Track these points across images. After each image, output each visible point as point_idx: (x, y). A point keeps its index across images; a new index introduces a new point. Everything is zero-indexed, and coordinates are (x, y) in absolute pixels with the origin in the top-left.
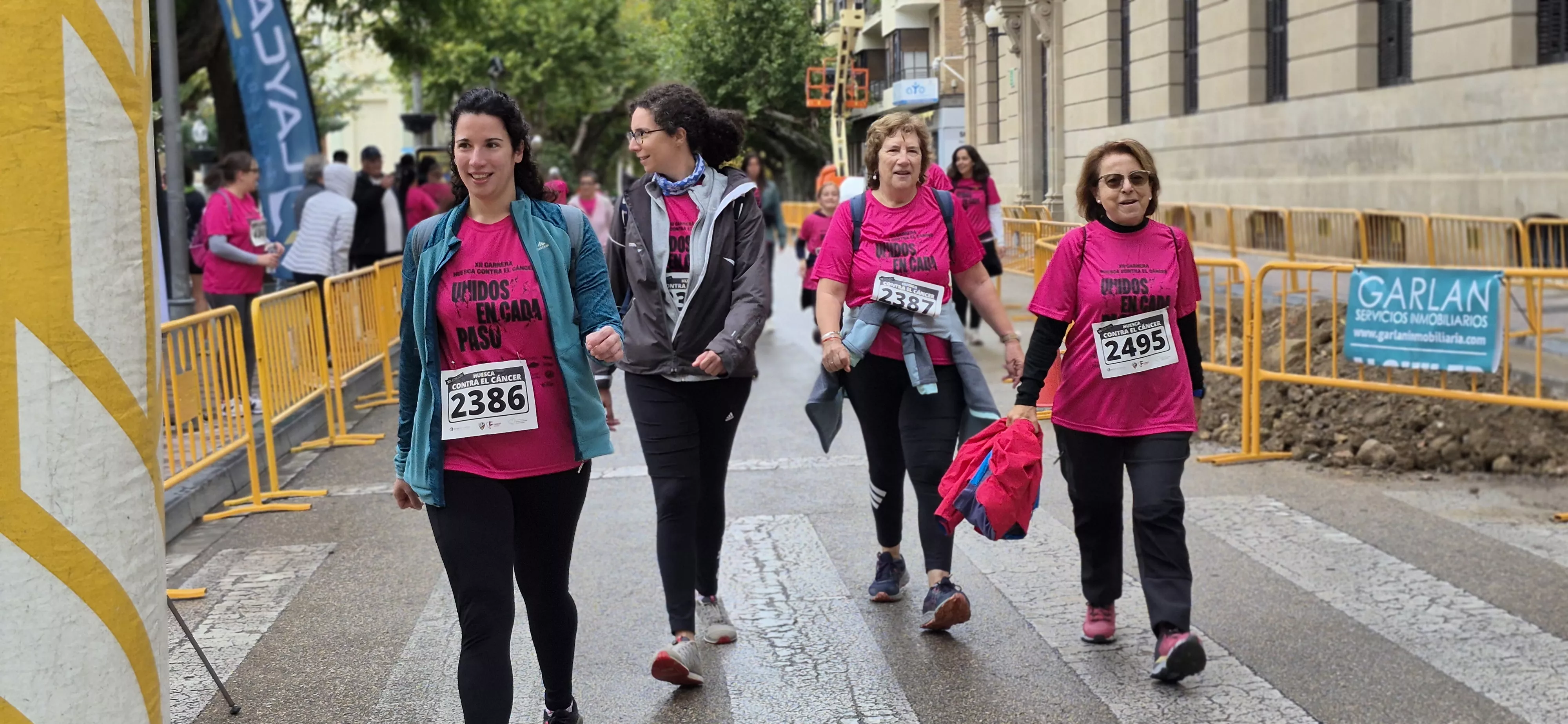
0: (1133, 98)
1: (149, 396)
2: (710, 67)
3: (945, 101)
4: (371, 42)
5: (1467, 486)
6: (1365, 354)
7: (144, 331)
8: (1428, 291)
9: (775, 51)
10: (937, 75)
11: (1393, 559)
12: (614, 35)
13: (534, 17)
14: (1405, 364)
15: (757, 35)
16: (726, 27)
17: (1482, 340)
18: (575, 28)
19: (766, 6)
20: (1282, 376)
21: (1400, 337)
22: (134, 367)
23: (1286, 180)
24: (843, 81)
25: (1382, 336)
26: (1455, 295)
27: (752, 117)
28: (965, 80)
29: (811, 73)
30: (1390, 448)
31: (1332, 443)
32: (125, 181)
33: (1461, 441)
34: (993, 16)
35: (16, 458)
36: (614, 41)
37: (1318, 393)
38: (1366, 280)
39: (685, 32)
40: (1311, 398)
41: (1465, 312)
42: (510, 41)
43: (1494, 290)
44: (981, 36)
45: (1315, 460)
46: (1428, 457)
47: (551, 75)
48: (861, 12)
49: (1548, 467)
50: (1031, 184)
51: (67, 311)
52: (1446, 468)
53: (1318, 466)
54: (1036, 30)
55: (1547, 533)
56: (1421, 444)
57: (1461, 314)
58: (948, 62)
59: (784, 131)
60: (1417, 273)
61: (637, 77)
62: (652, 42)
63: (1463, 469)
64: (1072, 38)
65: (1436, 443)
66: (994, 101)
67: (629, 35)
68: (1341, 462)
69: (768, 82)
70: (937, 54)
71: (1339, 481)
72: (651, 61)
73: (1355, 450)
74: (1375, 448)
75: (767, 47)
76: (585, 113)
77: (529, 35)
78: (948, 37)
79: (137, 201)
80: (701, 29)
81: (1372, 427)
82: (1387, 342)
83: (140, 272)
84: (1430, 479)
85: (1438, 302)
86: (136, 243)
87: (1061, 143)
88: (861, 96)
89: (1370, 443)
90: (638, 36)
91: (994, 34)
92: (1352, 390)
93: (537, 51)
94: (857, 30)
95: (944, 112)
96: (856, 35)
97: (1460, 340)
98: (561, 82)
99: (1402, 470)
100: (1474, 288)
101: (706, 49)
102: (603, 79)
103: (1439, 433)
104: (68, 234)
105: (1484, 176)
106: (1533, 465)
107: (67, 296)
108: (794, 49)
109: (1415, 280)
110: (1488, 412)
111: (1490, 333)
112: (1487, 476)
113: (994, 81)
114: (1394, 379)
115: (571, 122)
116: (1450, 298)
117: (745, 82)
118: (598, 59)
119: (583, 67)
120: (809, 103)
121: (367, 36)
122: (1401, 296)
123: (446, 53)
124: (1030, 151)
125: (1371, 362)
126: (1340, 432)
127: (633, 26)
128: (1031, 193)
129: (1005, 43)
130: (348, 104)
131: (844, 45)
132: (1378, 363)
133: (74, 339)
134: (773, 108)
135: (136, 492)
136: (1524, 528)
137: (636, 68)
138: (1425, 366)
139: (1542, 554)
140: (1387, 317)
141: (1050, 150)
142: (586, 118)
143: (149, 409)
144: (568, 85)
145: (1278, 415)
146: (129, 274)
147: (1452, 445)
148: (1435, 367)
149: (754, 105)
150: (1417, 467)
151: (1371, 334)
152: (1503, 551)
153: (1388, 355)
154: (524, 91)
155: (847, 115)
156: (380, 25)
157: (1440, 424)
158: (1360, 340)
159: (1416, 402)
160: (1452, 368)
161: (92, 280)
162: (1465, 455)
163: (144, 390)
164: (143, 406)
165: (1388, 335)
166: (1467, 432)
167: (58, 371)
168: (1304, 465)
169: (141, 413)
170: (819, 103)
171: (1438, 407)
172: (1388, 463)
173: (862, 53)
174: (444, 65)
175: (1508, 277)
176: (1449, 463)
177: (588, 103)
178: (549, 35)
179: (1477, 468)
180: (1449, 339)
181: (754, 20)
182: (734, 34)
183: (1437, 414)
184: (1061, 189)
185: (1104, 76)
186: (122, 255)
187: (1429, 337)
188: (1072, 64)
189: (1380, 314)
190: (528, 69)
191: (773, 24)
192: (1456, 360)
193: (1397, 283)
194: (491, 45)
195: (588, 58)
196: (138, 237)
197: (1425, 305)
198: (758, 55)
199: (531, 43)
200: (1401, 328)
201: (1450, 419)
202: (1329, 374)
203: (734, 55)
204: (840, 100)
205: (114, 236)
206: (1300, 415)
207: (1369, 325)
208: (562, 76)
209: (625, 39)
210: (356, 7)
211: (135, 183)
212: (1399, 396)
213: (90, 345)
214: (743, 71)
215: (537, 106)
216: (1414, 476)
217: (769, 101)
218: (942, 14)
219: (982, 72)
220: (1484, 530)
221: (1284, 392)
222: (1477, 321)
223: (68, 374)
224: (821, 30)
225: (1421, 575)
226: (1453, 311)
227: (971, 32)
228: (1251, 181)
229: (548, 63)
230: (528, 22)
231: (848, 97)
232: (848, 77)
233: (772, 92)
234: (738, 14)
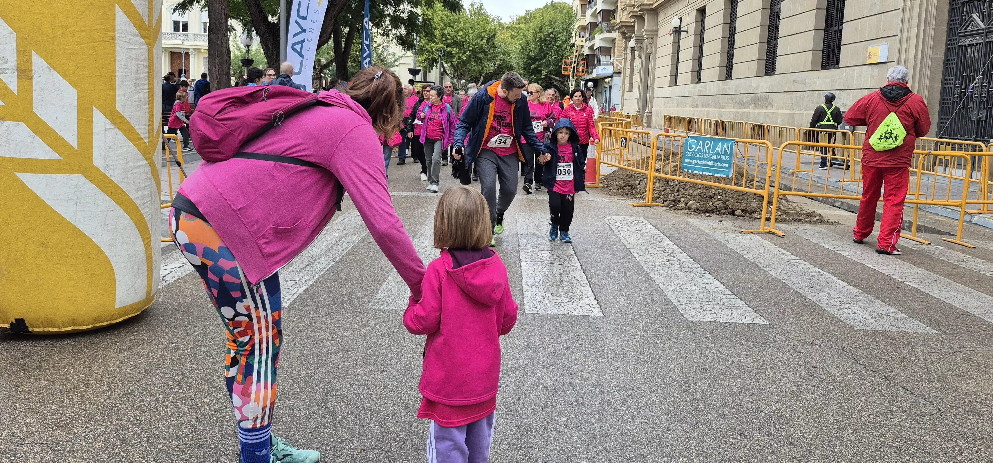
0: (679, 77)
1: (149, 137)
2: (529, 57)
3: (615, 75)
4: (394, 40)
5: (721, 219)
6: (688, 168)
7: (147, 114)
8: (710, 146)
9: (554, 53)
10: (613, 65)
11: (669, 241)
12: (494, 44)
13: (464, 36)
14: (701, 173)
15: (547, 47)
16: (536, 43)
17: (726, 165)
18: (479, 40)
19: (551, 36)
20: (669, 176)
21: (700, 162)
22: (142, 127)
23: (729, 110)
24: (575, 65)
25: (695, 162)
26: (719, 148)
27: (543, 77)
28: (622, 67)
29: (565, 62)
30: (698, 204)
31: (680, 201)
32: (141, 63)
33: (726, 203)
34: (632, 43)
35: (92, 153)
36: (494, 46)
37: (679, 183)
38: (691, 141)
39: (520, 44)
40: (676, 185)
41: (722, 154)
42: (456, 44)
43: (732, 146)
44: (629, 51)
45: (672, 207)
46: (712, 208)
47: (469, 57)
48: (584, 39)
49: (755, 215)
50: (641, 107)
51: (114, 105)
52: (718, 213)
53: (671, 209)
54: (647, 49)
55: (734, 236)
56: (711, 204)
57: (720, 155)
58: (617, 60)
59: (555, 83)
60: (707, 139)
61: (504, 60)
62: (510, 47)
63: (724, 214)
64: (660, 52)
65: (715, 204)
66: (632, 76)
67: (499, 44)
68: (680, 208)
69: (550, 64)
70: (614, 57)
71: (675, 215)
72: (509, 54)
73: (686, 204)
74: (693, 204)
75: (551, 51)
76: (483, 73)
77: (463, 42)
78: (618, 51)
79: (147, 70)
80: (527, 43)
81: (694, 196)
82: (695, 164)
83: (147, 95)
84: (709, 216)
85: (713, 150)
86: (146, 84)
87: (653, 93)
88: (583, 72)
89: (692, 202)
90: (503, 45)
91: (633, 50)
92: (690, 182)
93: (465, 48)
94: (582, 46)
95: (614, 78)
96: (582, 48)
97: (719, 165)
98: (473, 60)
99: (702, 212)
100: (725, 145)
101: (528, 51)
102: (489, 60)
103: (718, 200)
104: (115, 79)
105: (797, 112)
106: (750, 214)
107: (114, 100)
108: (561, 52)
109: (707, 141)
110: (739, 193)
111: (729, 162)
112: (730, 216)
113: (632, 68)
114: (706, 180)
115: (478, 76)
116: (717, 149)
117: (542, 64)
118: (487, 52)
119: (481, 55)
120: (563, 73)
121: (393, 38)
122: (701, 147)
123: (431, 47)
124: (642, 94)
125: (690, 171)
126: (683, 197)
127: (503, 41)
128: (641, 111)
129: (637, 53)
130: (396, 64)
131: (577, 51)
132: (692, 173)
133: (116, 114)
134: (551, 74)
135: (142, 169)
136: (727, 234)
137: (502, 57)
138: (707, 174)
139: (726, 243)
140: (696, 155)
141: (648, 95)
142: (483, 75)
143: (149, 142)
144: (475, 61)
145: (664, 191)
146: (141, 95)
147: (721, 205)
148: (711, 174)
149: (544, 73)
150: (707, 212)
151: (691, 161)
152: (713, 241)
153: (695, 169)
154: (458, 63)
155: (576, 78)
156: (398, 34)
157: (719, 197)
158: (687, 163)
159: (712, 189)
160: (716, 175)
161: (124, 95)
162: (726, 209)
163: (147, 135)
164: (146, 141)
165: (696, 162)
166: (728, 200)
167: (109, 124)
168: (666, 208)
169: (145, 143)
170: (567, 73)
171: (720, 190)
172: (697, 209)
173: (587, 55)
174: (431, 52)
175: (737, 142)
176: (719, 211)
177: (483, 69)
178: (469, 43)
179: (729, 214)
180: (716, 164)
181: (547, 41)
182: (539, 46)
183: (719, 193)
184: (651, 110)
185: (669, 68)
186: (138, 88)
187: (710, 163)
188: (659, 62)
189: (694, 154)
190: (461, 55)
191: (553, 43)
192: (717, 172)
193: (701, 142)
194: (448, 45)
195: (483, 52)
196: (147, 82)
197: (709, 151)
198: (547, 54)
199: (463, 45)
200: (701, 159)
201: (723, 195)
202: (684, 176)
203: (538, 54)
204: (573, 72)
205: (135, 81)
206: (672, 191)
207: (690, 158)
208: (473, 58)
209: (497, 46)
210: (390, 27)
211: (146, 64)
212: (707, 186)
213: (123, 117)
214: (541, 59)
215: (464, 69)
216: (703, 215)
217: (550, 71)
218: (617, 41)
219: (629, 64)
220: (712, 234)
221: (668, 182)
222: (725, 158)
223: (114, 126)
224: (572, 46)
225: (675, 247)
226: (718, 154)
227: (626, 49)
228: (717, 109)
229: (468, 53)
230: (462, 38)
231: (577, 71)
232: (578, 64)
233: (551, 68)
234: (541, 38)
